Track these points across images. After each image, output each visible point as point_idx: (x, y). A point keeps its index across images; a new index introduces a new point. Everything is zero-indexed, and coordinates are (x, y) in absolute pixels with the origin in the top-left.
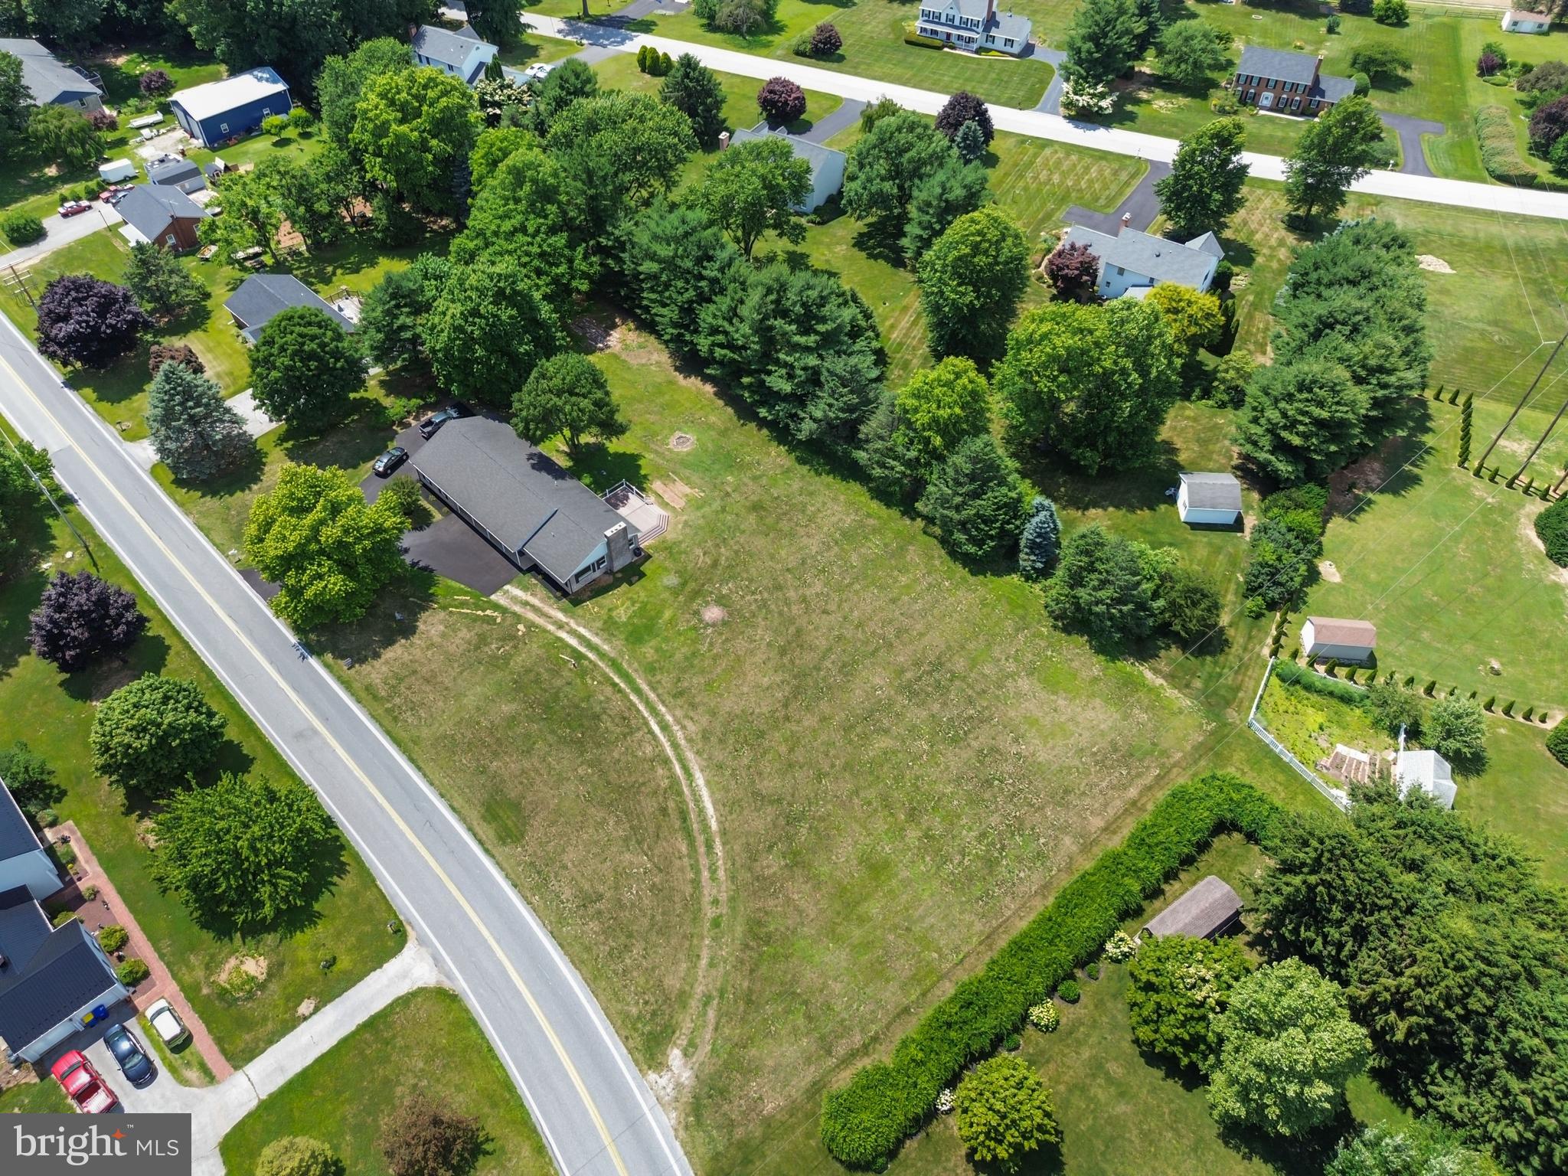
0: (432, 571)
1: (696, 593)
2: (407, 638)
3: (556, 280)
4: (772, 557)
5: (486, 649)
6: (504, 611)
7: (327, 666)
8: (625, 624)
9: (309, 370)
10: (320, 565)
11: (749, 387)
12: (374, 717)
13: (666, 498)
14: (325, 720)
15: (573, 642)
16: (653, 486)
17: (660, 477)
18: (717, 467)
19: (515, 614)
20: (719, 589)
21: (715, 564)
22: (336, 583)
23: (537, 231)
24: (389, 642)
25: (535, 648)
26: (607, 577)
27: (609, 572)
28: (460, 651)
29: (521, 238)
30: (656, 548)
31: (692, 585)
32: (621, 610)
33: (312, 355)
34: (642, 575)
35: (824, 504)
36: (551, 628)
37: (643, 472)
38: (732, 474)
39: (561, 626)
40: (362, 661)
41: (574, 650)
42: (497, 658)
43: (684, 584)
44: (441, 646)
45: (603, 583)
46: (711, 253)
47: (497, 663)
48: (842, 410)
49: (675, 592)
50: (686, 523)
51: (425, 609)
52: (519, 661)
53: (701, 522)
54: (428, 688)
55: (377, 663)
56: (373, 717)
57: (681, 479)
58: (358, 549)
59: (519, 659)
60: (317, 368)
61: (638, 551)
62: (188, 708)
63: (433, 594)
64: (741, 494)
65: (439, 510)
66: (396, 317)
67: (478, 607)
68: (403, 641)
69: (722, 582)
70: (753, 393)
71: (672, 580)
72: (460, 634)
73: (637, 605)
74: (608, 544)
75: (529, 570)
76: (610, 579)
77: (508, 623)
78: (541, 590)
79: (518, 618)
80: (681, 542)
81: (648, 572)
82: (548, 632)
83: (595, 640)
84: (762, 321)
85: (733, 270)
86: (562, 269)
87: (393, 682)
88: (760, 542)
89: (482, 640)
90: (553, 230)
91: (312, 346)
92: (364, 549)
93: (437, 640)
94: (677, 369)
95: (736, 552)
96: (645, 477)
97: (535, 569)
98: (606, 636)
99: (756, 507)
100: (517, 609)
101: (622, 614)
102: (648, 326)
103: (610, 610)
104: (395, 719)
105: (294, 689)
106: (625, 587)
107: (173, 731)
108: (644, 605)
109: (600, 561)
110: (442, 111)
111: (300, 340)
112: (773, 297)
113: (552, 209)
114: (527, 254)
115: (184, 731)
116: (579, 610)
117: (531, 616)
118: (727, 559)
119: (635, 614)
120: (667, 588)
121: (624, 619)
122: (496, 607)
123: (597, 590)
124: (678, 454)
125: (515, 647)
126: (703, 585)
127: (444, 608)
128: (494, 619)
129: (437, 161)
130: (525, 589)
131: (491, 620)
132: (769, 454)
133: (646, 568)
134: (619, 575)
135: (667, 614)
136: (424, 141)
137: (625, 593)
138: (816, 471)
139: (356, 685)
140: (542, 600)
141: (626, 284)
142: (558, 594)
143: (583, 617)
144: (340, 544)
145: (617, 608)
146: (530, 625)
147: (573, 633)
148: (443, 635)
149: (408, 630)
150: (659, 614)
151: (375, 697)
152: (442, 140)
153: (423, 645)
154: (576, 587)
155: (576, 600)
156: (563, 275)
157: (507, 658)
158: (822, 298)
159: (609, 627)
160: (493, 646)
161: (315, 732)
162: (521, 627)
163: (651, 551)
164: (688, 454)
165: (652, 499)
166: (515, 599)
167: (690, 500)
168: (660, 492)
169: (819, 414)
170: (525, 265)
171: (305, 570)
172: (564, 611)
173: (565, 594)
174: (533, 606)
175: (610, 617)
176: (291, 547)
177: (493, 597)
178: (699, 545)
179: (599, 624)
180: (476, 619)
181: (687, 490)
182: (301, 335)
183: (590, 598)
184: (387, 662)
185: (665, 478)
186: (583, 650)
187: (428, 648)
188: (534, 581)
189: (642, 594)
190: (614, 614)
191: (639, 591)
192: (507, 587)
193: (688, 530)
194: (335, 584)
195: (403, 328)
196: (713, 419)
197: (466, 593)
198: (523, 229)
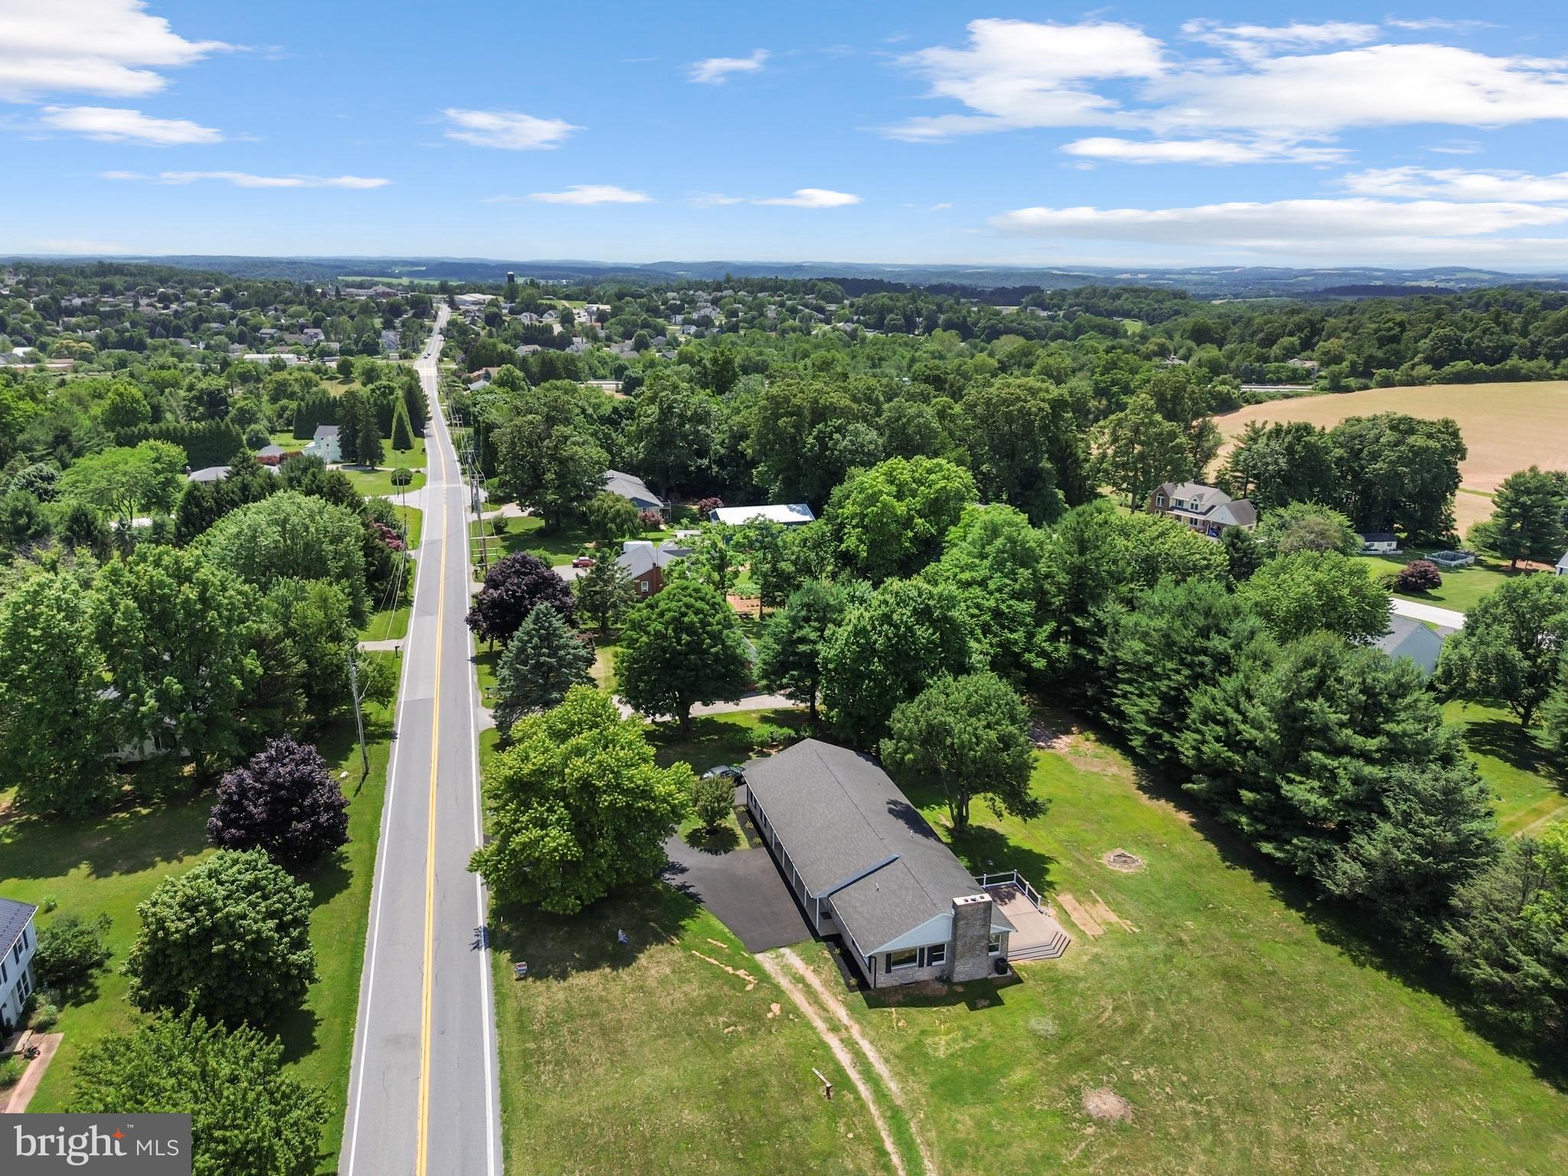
0: (699, 901)
1: (1085, 1061)
2: (614, 968)
3: (1006, 645)
4: (1244, 1055)
5: (711, 1020)
6: (763, 977)
7: (495, 967)
8: (940, 1063)
9: (679, 643)
10: (550, 810)
11: (1249, 810)
12: (502, 1055)
13: (1075, 917)
14: (440, 1031)
15: (844, 1057)
16: (1060, 899)
17: (1073, 892)
18: (1171, 903)
19: (777, 987)
20: (1128, 1069)
21: (1131, 1030)
22: (557, 838)
23: (1000, 590)
24: (590, 965)
25: (780, 1043)
26: (938, 986)
27: (945, 979)
28: (672, 1009)
29: (976, 590)
30: (1034, 974)
31: (1078, 1046)
32: (943, 1040)
33: (690, 629)
34: (997, 1002)
35: (1365, 1008)
36: (820, 1025)
37: (1049, 878)
38: (1194, 920)
39: (835, 1027)
40: (540, 976)
41: (840, 1070)
42: (718, 1038)
43: (1065, 1040)
44: (651, 993)
45: (928, 991)
46: (1224, 624)
47: (713, 1043)
48: (1419, 849)
49: (1046, 1044)
50: (1096, 958)
51: (660, 940)
52: (749, 1052)
53: (1124, 964)
54: (598, 1042)
55: (555, 985)
56: (501, 1053)
57: (1107, 903)
58: (605, 800)
59: (748, 1051)
60: (688, 644)
61: (1001, 965)
62: (270, 915)
63: (683, 927)
64: (1205, 949)
65: (750, 839)
66: (801, 628)
67: (730, 961)
68: (608, 970)
69: (1137, 1060)
70: (1255, 819)
71: (1046, 1025)
72: (686, 988)
73: (973, 1042)
74: (955, 920)
75: (826, 939)
76: (941, 989)
77: (761, 994)
78: (831, 967)
79: (778, 993)
80: (1079, 979)
81: (1007, 1000)
82: (813, 1029)
83: (881, 1068)
84: (1289, 702)
85: (1253, 645)
86: (1019, 635)
87: (558, 1016)
88: (1221, 1024)
89: (712, 1005)
90: (1019, 596)
91: (691, 618)
92: (612, 804)
93: (652, 983)
94: (1140, 788)
95: (1175, 1026)
96: (1051, 884)
97: (837, 941)
98: (901, 1068)
99: (1231, 976)
100: (784, 982)
101: (941, 1046)
102: (1115, 738)
103: (923, 1032)
104: (527, 1068)
105: (436, 978)
106: (961, 1008)
107: (225, 929)
108: (984, 1046)
109: (935, 952)
110: (937, 491)
111: (683, 609)
112: (1315, 671)
113: (1024, 573)
114: (978, 606)
115: (240, 938)
116: (875, 1015)
117: (799, 998)
118: (1155, 1029)
119: (961, 1054)
120: (1033, 1034)
121: (941, 1053)
122: (757, 970)
123: (914, 997)
124: (1112, 872)
125: (752, 1032)
126: (1100, 1053)
127: (686, 948)
128: (745, 983)
129: (915, 539)
130: (809, 960)
131: (738, 984)
132: (1268, 914)
133: (1007, 994)
134: (960, 989)
135: (1019, 1075)
136: (911, 518)
137: (958, 1017)
138: (1354, 959)
139: (511, 1004)
140: (825, 983)
141: (1096, 681)
142: (853, 981)
143: (876, 1027)
144: (586, 786)
145: (936, 1033)
146: (791, 1011)
147: (850, 1044)
148: (663, 981)
149: (622, 958)
150: (1005, 1069)
151: (522, 1028)
152: (930, 522)
153: (630, 984)
154: (883, 980)
155: (877, 999)
156: (1016, 643)
157: (732, 1042)
158: (1401, 685)
159: (912, 1058)
160: (721, 1019)
161: (415, 1042)
162: (776, 1008)
163: (1023, 975)
164: (1127, 877)
165: (1051, 911)
166: (787, 969)
167: (1111, 930)
168: (1068, 908)
169: (1372, 852)
170: (973, 616)
171: (528, 806)
172: (851, 1009)
173: (863, 985)
174: (807, 986)
175: (919, 1043)
176: (527, 768)
177: (759, 957)
178: (1111, 993)
179: (897, 1047)
180: (718, 975)
181: (1113, 918)
182: (688, 606)
183: (899, 1005)
184: (570, 988)
185: (1083, 895)
186: (854, 1075)
187: (632, 990)
188: (827, 954)
189: (987, 1029)
190: (929, 1041)
191: (984, 1022)
192: (786, 951)
193: (1096, 967)
194: (554, 839)
195: (803, 640)
196: (1179, 848)
197: (725, 939)
198: (983, 583)
